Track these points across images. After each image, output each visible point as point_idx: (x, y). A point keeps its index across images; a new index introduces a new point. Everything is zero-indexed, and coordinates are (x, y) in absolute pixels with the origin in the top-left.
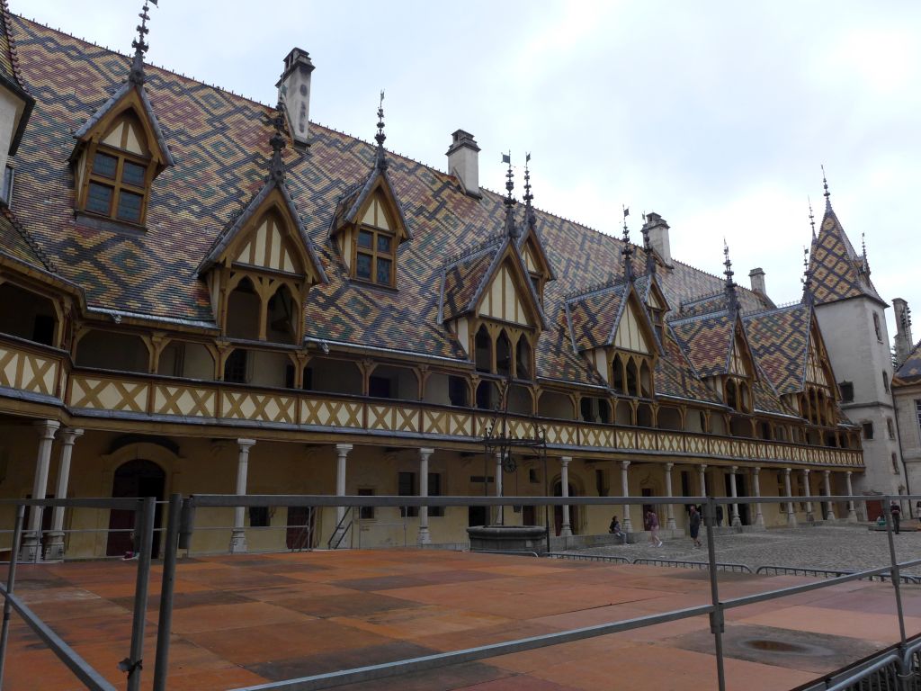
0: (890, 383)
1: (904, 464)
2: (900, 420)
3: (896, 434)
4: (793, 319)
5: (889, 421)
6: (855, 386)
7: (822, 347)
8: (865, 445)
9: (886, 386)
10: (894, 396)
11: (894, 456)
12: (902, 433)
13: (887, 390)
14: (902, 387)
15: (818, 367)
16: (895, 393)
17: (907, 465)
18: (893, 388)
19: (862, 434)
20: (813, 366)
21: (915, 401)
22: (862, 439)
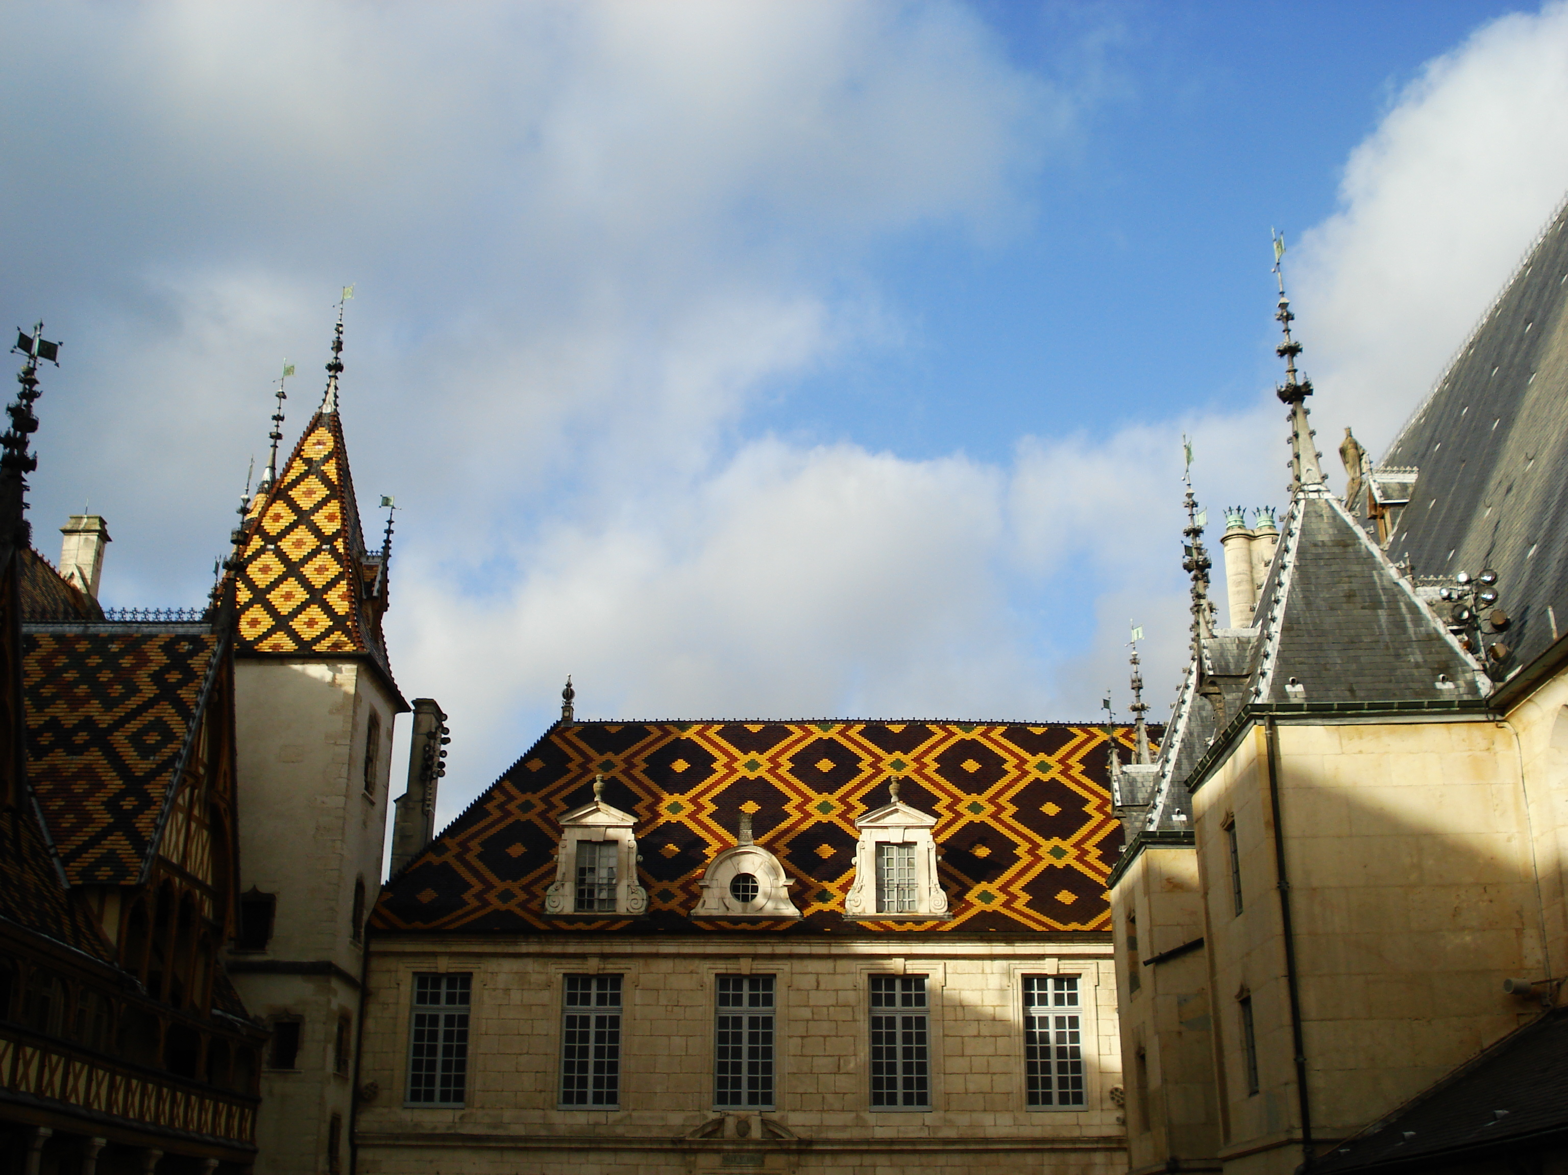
0: (366, 916)
1: (354, 1148)
2: (370, 1024)
3: (351, 1064)
4: (165, 660)
5: (344, 1020)
6: (280, 908)
7: (225, 765)
8: (269, 1083)
9: (356, 920)
10: (367, 957)
11: (335, 1121)
13: (356, 935)
14: (393, 933)
15: (201, 825)
16: (375, 947)
17: (362, 1154)
18: (373, 933)
19: (266, 1053)
20: (189, 818)
21: (415, 973)
22: (264, 1067)
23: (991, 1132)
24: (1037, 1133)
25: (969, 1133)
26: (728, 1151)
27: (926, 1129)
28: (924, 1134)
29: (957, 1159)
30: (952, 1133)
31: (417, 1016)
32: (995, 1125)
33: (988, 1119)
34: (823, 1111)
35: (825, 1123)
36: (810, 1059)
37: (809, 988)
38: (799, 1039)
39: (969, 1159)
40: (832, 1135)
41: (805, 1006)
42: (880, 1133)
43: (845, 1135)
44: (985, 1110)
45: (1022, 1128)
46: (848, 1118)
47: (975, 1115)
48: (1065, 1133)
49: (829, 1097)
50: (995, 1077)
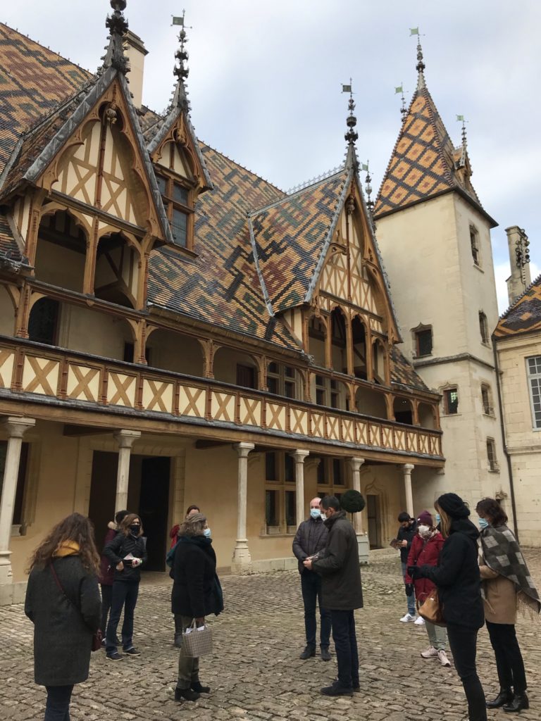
1: (508, 457)
2: (505, 389)
3: (496, 410)
4: (322, 196)
5: (485, 389)
7: (368, 245)
8: (446, 423)
9: (483, 334)
10: (496, 353)
11: (490, 443)
12: (507, 410)
13: (485, 340)
14: (507, 337)
15: (361, 280)
16: (499, 347)
17: (513, 459)
18: (496, 339)
19: (442, 407)
21: (526, 358)
22: (441, 415)
31: (532, 381)
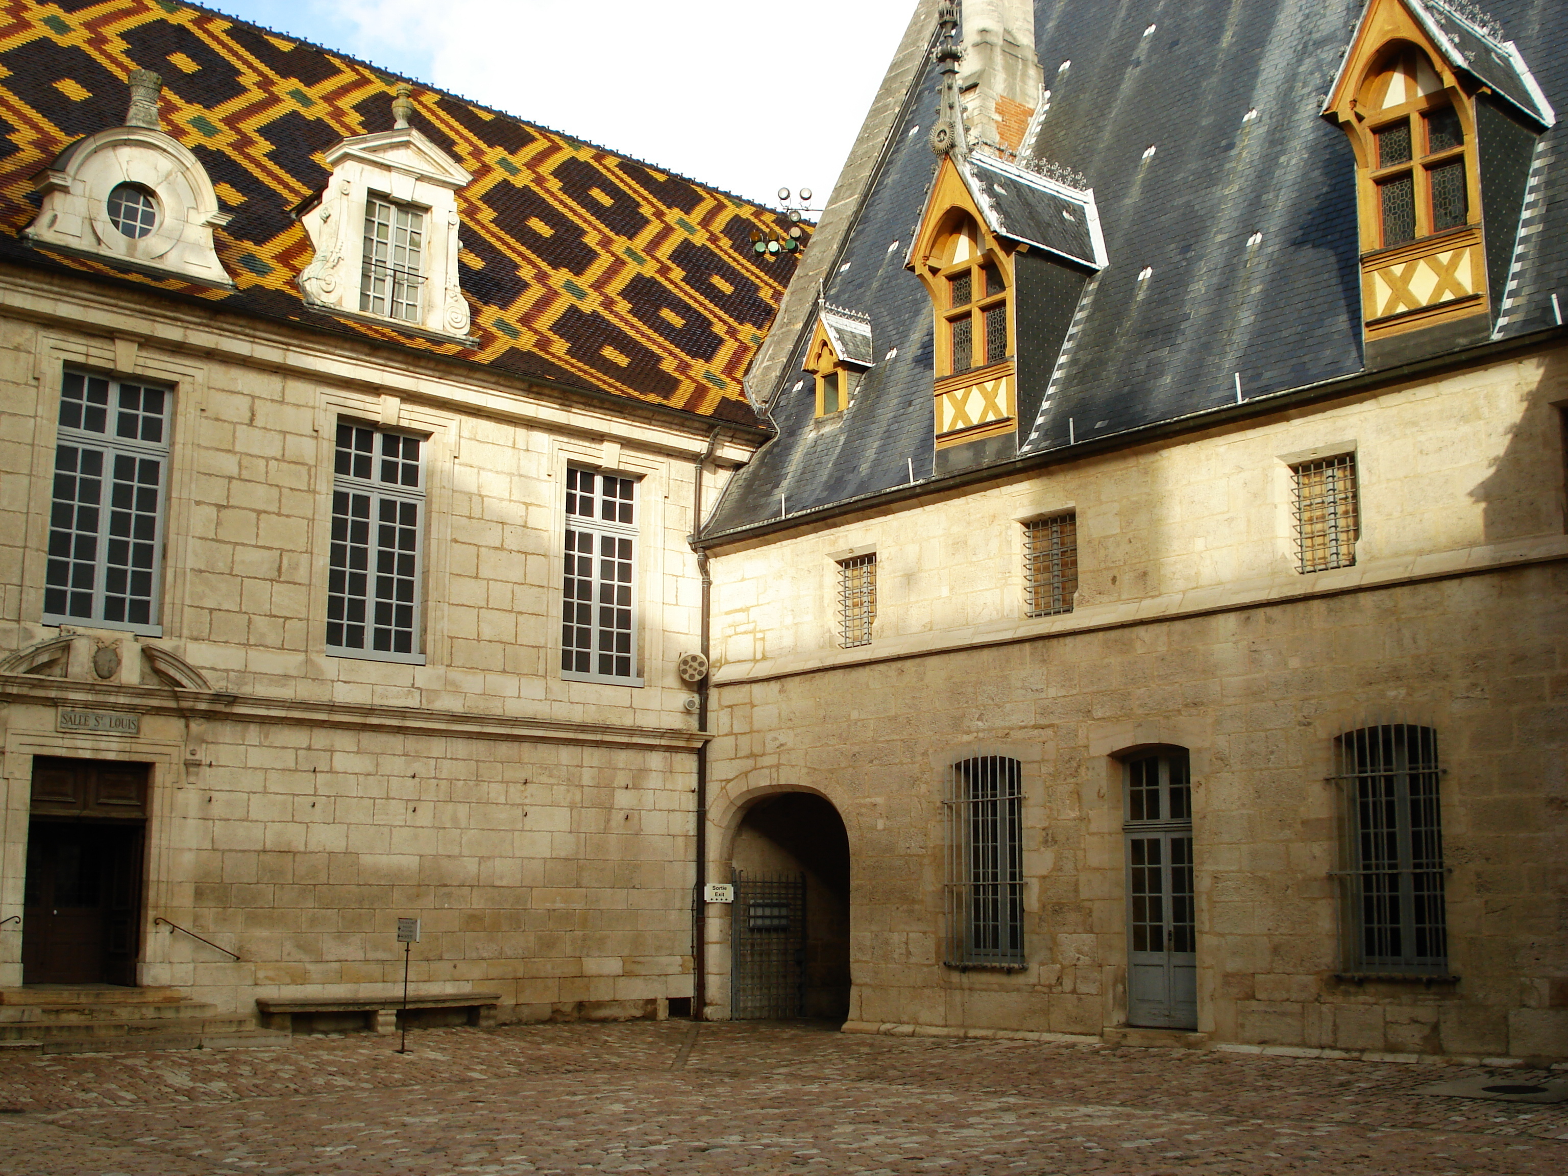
23: (514, 709)
24: (577, 715)
25: (479, 707)
26: (74, 704)
27: (417, 694)
28: (413, 702)
29: (460, 747)
30: (455, 705)
32: (519, 697)
33: (509, 685)
34: (247, 645)
35: (252, 668)
36: (229, 548)
37: (235, 420)
38: (214, 509)
39: (479, 748)
40: (262, 690)
41: (229, 451)
42: (343, 694)
43: (286, 693)
44: (504, 671)
45: (556, 705)
46: (292, 662)
47: (491, 677)
48: (613, 719)
49: (261, 623)
50: (521, 618)
